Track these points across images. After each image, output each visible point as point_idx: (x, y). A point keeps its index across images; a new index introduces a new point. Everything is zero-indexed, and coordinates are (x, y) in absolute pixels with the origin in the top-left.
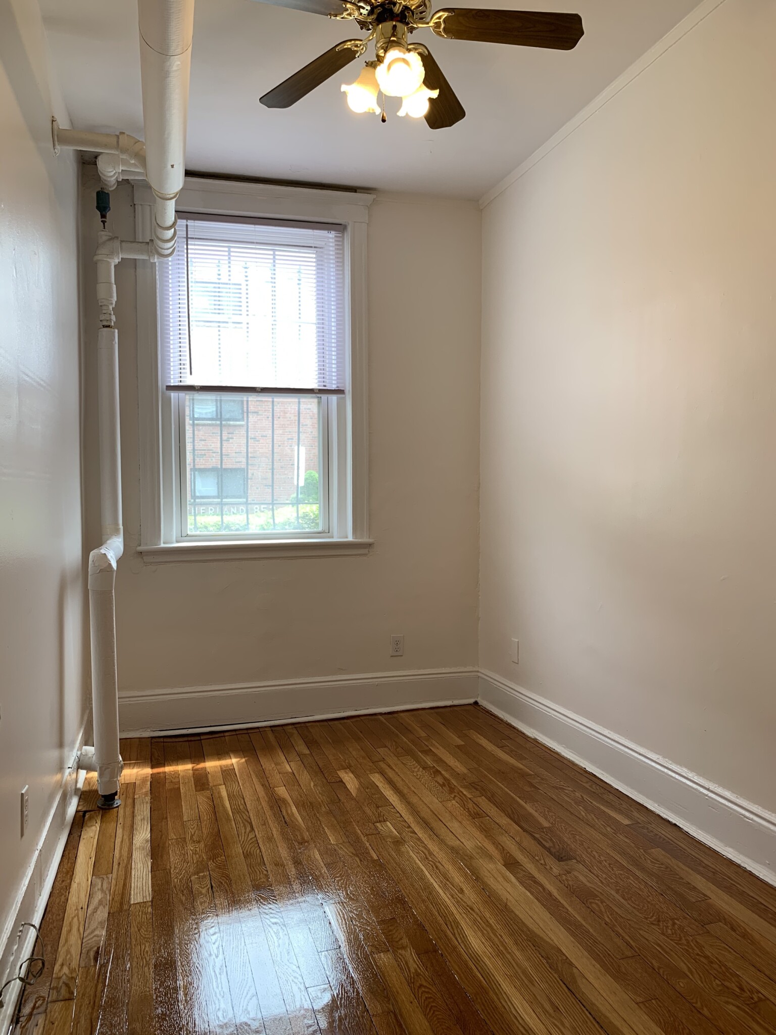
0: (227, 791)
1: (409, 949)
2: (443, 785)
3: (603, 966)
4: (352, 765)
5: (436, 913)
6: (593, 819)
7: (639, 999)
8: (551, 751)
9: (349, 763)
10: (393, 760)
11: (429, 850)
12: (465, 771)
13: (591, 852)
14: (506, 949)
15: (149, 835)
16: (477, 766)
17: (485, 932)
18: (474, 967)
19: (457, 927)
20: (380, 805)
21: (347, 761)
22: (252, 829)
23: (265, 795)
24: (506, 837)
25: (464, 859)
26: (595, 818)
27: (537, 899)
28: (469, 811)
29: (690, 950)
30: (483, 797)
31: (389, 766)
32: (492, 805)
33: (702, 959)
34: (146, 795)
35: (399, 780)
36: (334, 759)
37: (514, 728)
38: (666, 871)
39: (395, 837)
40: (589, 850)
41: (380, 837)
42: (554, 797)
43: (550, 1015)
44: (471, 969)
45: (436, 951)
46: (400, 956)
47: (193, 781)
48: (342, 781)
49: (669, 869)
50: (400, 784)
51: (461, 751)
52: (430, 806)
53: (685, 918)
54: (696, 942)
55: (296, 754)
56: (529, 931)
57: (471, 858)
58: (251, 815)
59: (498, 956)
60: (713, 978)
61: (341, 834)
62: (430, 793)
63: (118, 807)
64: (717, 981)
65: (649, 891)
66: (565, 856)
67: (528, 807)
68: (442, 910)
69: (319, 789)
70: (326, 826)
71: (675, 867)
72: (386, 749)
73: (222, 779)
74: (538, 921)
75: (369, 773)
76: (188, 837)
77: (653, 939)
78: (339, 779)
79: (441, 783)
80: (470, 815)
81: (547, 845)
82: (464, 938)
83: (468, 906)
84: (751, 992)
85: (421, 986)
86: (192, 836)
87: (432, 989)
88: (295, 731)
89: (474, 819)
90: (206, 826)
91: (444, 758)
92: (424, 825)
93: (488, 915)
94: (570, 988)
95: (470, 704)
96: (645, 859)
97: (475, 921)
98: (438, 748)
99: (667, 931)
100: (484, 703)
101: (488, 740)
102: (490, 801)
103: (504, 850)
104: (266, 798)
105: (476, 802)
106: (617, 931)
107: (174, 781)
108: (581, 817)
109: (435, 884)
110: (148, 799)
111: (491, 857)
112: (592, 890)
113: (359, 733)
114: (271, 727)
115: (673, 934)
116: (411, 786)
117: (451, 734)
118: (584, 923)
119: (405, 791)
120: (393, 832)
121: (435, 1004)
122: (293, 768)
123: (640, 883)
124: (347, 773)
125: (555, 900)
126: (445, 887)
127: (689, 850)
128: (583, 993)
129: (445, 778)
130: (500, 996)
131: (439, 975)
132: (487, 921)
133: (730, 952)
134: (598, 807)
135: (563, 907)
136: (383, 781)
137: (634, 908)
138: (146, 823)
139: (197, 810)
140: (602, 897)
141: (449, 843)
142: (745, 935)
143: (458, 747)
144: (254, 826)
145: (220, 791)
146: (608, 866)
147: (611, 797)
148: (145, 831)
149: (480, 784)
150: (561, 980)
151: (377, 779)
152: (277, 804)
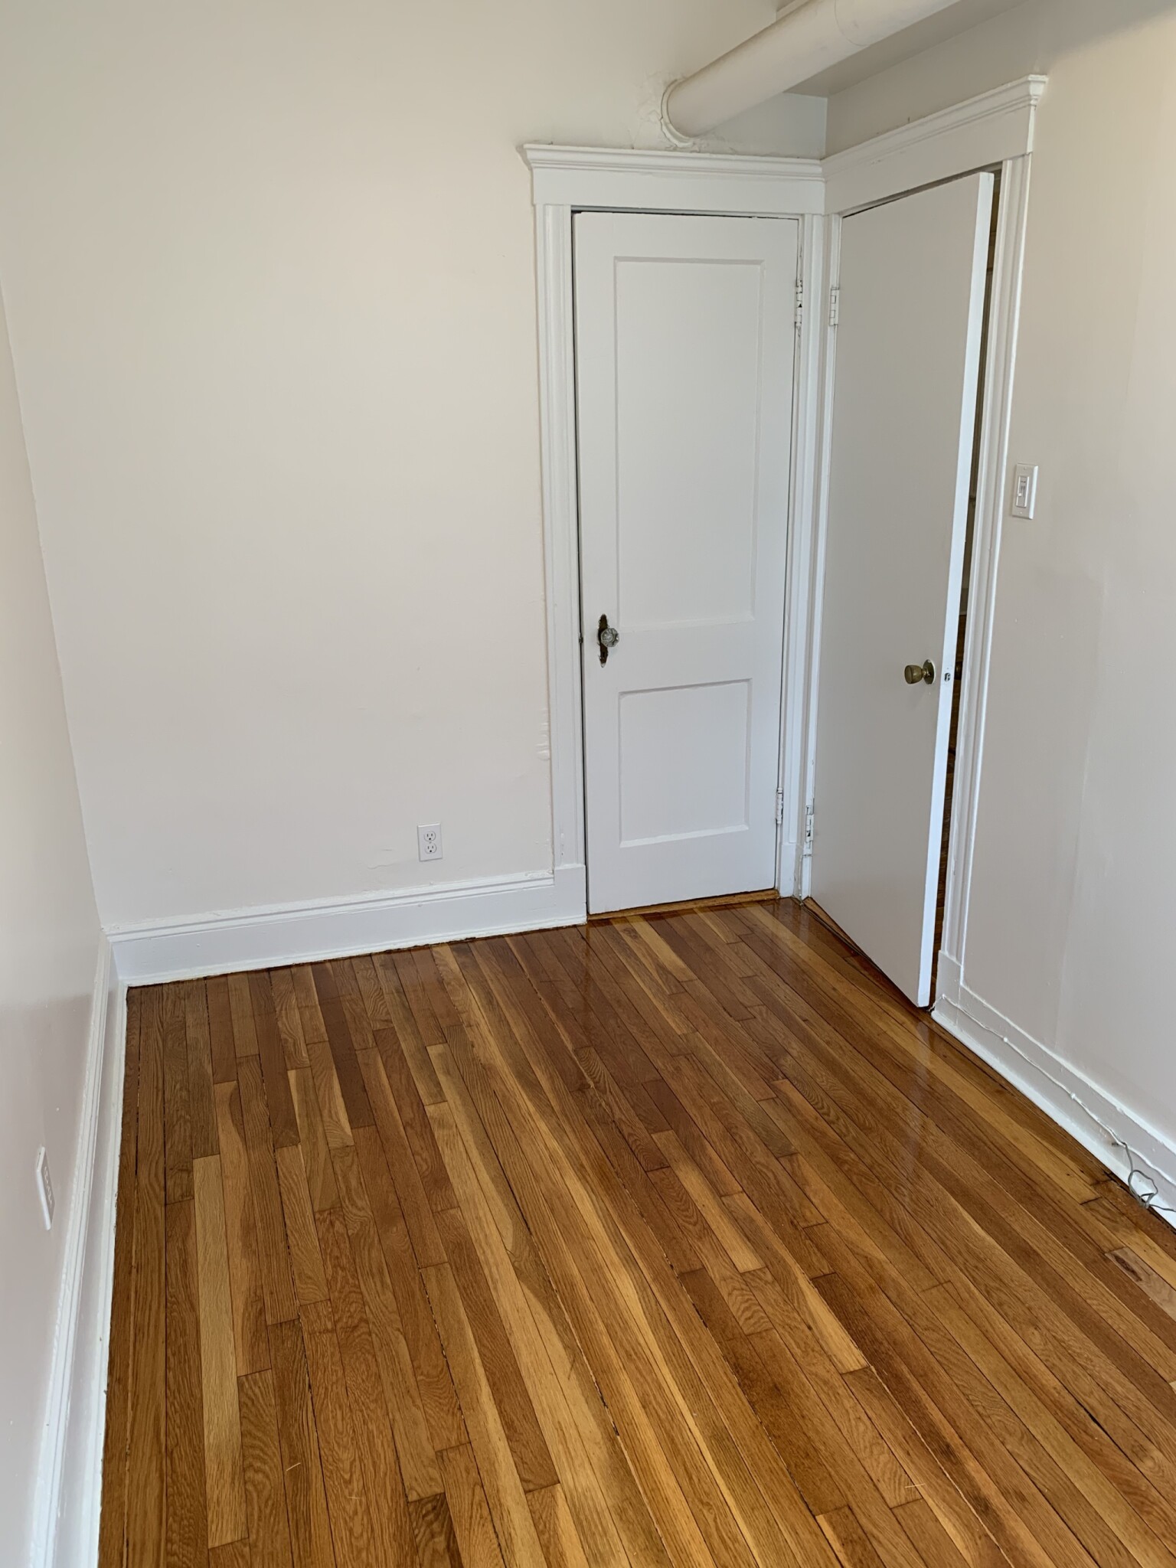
1: (717, 1277)
3: (472, 1253)
5: (685, 1347)
7: (453, 1211)
18: (634, 1251)
19: (652, 1317)
45: (682, 1276)
46: (726, 1266)
74: (533, 1328)
85: (695, 1224)
87: (681, 1221)
94: (524, 1225)
118: (466, 1323)
131: (675, 1238)
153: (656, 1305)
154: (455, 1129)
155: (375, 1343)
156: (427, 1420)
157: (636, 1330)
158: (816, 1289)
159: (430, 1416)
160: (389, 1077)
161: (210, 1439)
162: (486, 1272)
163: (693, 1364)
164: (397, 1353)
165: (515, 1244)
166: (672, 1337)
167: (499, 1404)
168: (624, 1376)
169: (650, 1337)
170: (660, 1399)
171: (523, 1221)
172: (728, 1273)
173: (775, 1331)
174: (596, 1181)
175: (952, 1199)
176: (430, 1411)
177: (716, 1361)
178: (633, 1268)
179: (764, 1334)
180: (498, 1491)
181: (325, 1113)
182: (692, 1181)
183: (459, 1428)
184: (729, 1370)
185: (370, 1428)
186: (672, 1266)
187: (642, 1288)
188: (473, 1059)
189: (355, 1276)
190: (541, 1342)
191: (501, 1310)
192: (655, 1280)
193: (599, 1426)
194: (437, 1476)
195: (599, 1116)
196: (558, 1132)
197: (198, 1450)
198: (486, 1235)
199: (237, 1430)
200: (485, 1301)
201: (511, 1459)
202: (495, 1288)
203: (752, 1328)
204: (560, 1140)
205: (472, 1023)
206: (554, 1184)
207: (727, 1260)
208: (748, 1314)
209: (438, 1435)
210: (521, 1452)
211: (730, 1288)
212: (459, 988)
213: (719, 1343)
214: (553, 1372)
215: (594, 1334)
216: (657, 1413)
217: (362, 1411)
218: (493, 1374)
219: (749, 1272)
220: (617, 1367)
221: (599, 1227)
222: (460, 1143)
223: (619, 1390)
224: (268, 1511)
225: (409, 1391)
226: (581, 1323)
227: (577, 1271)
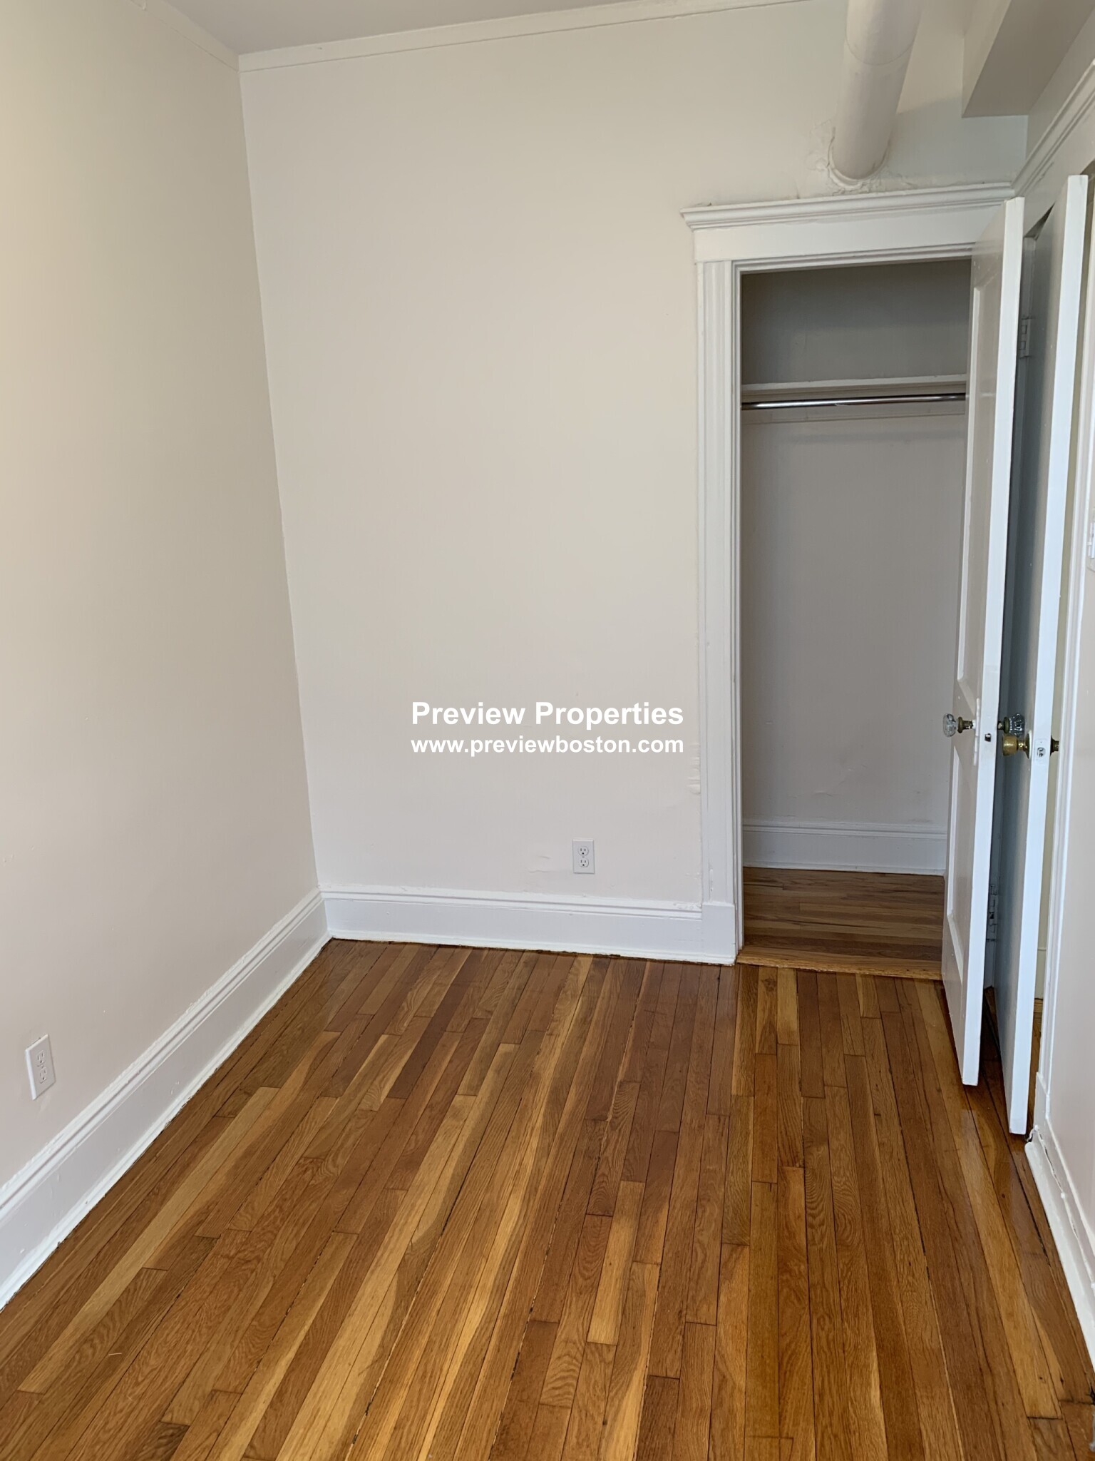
1: (563, 1336)
3: (382, 1234)
18: (511, 1283)
19: (473, 1350)
44: (516, 1279)
45: (533, 1321)
46: (580, 1329)
56: (398, 1306)
74: (370, 1319)
82: (480, 1328)
118: (327, 1291)
130: (518, 1238)
131: (557, 1286)
150: (441, 1236)
153: (486, 1340)
154: (461, 1123)
155: (250, 1281)
156: (230, 1360)
157: (449, 1357)
158: (645, 1387)
159: (234, 1358)
160: (451, 1061)
161: (86, 1308)
162: (379, 1254)
163: (470, 1410)
164: (257, 1295)
165: (422, 1239)
166: (474, 1378)
167: (290, 1370)
168: (403, 1393)
169: (455, 1369)
170: (414, 1429)
171: (446, 1220)
172: (576, 1337)
173: (569, 1412)
174: (536, 1207)
175: (874, 1354)
176: (237, 1355)
177: (491, 1415)
178: (497, 1297)
179: (557, 1409)
180: (226, 1445)
181: (381, 1077)
182: (620, 1237)
183: (245, 1378)
184: (496, 1429)
185: (187, 1348)
186: (531, 1309)
187: (489, 1319)
188: (529, 1065)
189: (283, 1220)
190: (366, 1333)
191: (360, 1293)
192: (506, 1316)
193: (345, 1427)
194: (197, 1410)
195: (591, 1148)
196: (543, 1151)
197: (74, 1312)
198: (406, 1222)
199: (107, 1309)
200: (356, 1278)
201: (258, 1422)
202: (373, 1272)
203: (551, 1400)
204: (537, 1161)
205: (555, 1032)
206: (498, 1197)
207: (586, 1324)
208: (559, 1384)
209: (225, 1377)
210: (269, 1421)
211: (565, 1351)
212: (570, 998)
213: (510, 1399)
214: (352, 1364)
215: (413, 1345)
216: (401, 1438)
217: (193, 1331)
218: (307, 1344)
219: (596, 1344)
220: (405, 1382)
221: (501, 1250)
222: (456, 1136)
223: (389, 1403)
224: (72, 1380)
225: (237, 1331)
226: (411, 1331)
227: (449, 1282)
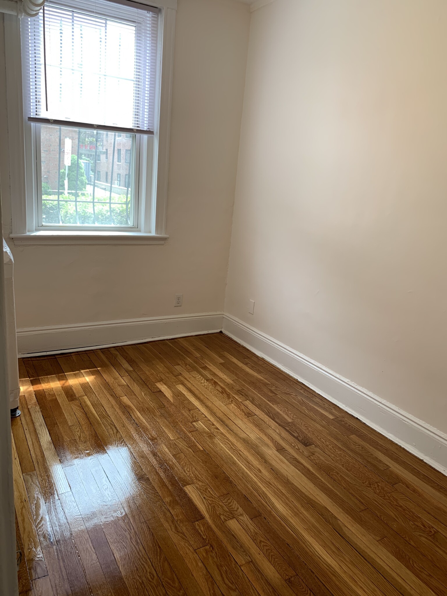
0: (90, 400)
1: (245, 515)
2: (222, 393)
3: (353, 517)
4: (163, 378)
5: (251, 488)
6: (313, 416)
7: (378, 538)
8: (274, 366)
9: (161, 377)
10: (186, 374)
11: (231, 442)
12: (232, 382)
13: (320, 438)
14: (298, 510)
15: (50, 438)
16: (237, 378)
17: (283, 499)
18: (285, 525)
19: (266, 497)
20: (191, 409)
21: (159, 376)
22: (117, 431)
23: (116, 403)
24: (271, 430)
25: (253, 447)
26: (314, 415)
27: (303, 474)
28: (243, 412)
29: (392, 503)
30: (248, 401)
31: (186, 379)
32: (255, 407)
33: (400, 508)
34: (36, 405)
35: (195, 389)
36: (151, 374)
37: (248, 350)
38: (363, 450)
39: (207, 433)
40: (319, 438)
41: (199, 433)
42: (287, 400)
43: (336, 554)
44: (284, 526)
45: (260, 515)
46: (241, 521)
47: (64, 393)
48: (160, 391)
49: (364, 449)
50: (197, 392)
51: (224, 367)
52: (220, 408)
53: (382, 481)
54: (393, 497)
55: (124, 371)
56: (306, 497)
57: (257, 446)
58: (113, 420)
59: (295, 515)
60: (409, 521)
61: (174, 432)
62: (217, 399)
63: (19, 416)
64: (411, 522)
65: (358, 464)
66: (307, 443)
67: (275, 407)
68: (254, 486)
69: (149, 397)
70: (163, 426)
71: (367, 447)
72: (180, 366)
73: (84, 393)
74: (308, 489)
75: (175, 384)
76: (77, 438)
77: (371, 497)
78: (158, 389)
79: (221, 391)
80: (245, 414)
81: (296, 435)
82: (273, 504)
83: (267, 482)
84: (429, 527)
85: (261, 541)
86: (80, 437)
87: (268, 543)
88: (117, 353)
89: (248, 417)
90: (86, 429)
91: (217, 373)
92: (222, 423)
93: (280, 487)
94: (341, 534)
95: (218, 333)
96: (350, 443)
97: (275, 492)
98: (210, 365)
99: (376, 491)
100: (225, 332)
101: (237, 359)
102: (253, 403)
103: (273, 440)
104: (117, 406)
105: (245, 405)
106: (352, 493)
107: (50, 393)
108: (307, 415)
109: (243, 467)
110: (38, 408)
111: (268, 446)
112: (330, 466)
113: (159, 354)
114: (100, 349)
115: (380, 493)
116: (203, 393)
117: (214, 355)
118: (334, 489)
119: (202, 397)
120: (205, 429)
121: (272, 554)
122: (126, 382)
123: (352, 459)
124: (162, 385)
125: (313, 474)
126: (250, 469)
127: (369, 435)
128: (348, 537)
129: (221, 387)
130: (306, 544)
131: (268, 533)
132: (282, 492)
133: (411, 502)
134: (313, 407)
135: (319, 479)
136: (185, 390)
137: (355, 476)
138: (44, 429)
139: (75, 417)
140: (336, 470)
141: (241, 436)
142: (414, 491)
143: (221, 364)
144: (118, 428)
145: (85, 401)
146: (332, 448)
147: (317, 399)
148: (46, 435)
149: (243, 391)
150: (334, 529)
151: (181, 388)
152: (126, 410)
158: (202, 514)
159: (324, 462)
165: (337, 523)
167: (305, 467)
171: (342, 536)
173: (218, 495)
177: (238, 484)
180: (292, 448)
183: (312, 460)
184: (234, 482)
186: (265, 519)
190: (302, 485)
192: (271, 512)
193: (271, 463)
201: (293, 454)
207: (241, 524)
208: (229, 501)
210: (291, 456)
211: (238, 511)
213: (239, 490)
